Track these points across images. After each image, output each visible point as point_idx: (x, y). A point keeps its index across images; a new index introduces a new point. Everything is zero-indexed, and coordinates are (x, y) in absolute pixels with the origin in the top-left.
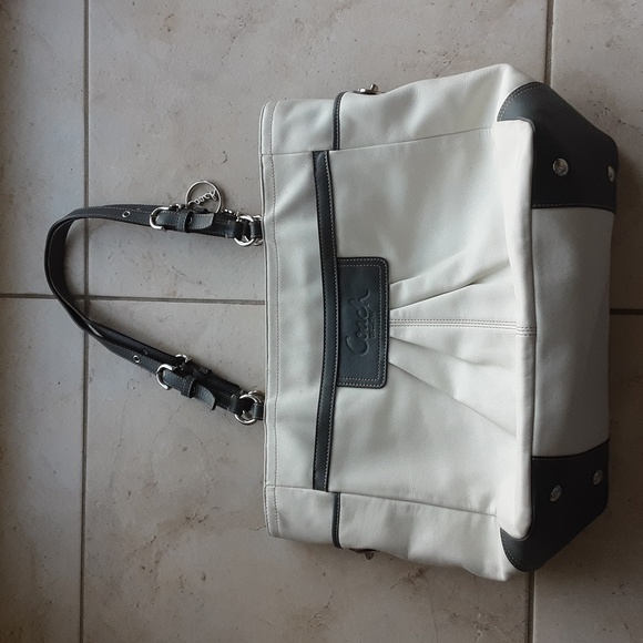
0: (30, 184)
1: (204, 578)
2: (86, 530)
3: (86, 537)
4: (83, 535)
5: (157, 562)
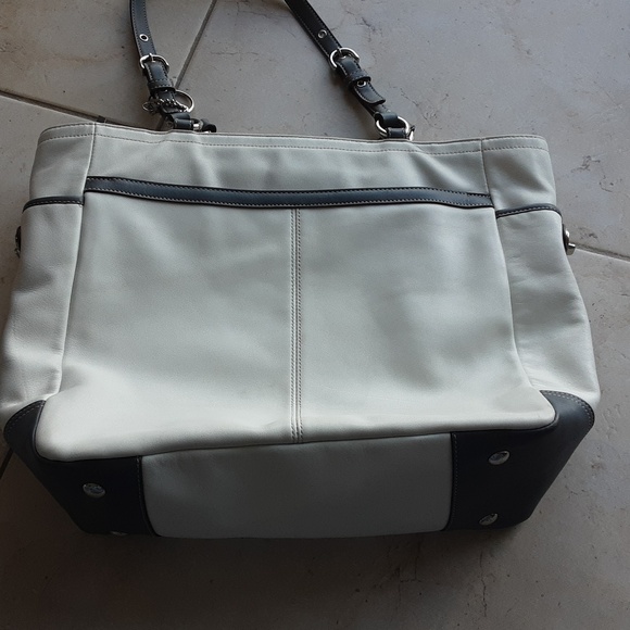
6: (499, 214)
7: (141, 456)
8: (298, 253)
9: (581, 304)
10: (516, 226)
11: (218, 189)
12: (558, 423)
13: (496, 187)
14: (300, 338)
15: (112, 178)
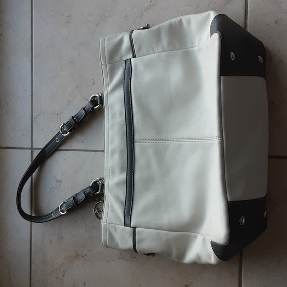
0: (8, 96)
1: (85, 284)
2: (32, 258)
3: (32, 261)
4: (31, 261)
5: (63, 275)
6: (134, 56)
7: (228, 202)
8: (153, 140)
9: (173, 20)
10: (139, 49)
11: (127, 173)
12: (220, 31)
13: (122, 58)
14: (189, 139)
15: (124, 216)
